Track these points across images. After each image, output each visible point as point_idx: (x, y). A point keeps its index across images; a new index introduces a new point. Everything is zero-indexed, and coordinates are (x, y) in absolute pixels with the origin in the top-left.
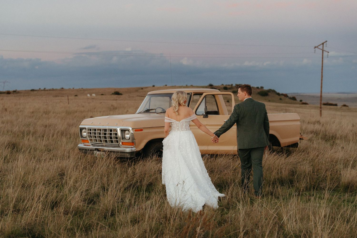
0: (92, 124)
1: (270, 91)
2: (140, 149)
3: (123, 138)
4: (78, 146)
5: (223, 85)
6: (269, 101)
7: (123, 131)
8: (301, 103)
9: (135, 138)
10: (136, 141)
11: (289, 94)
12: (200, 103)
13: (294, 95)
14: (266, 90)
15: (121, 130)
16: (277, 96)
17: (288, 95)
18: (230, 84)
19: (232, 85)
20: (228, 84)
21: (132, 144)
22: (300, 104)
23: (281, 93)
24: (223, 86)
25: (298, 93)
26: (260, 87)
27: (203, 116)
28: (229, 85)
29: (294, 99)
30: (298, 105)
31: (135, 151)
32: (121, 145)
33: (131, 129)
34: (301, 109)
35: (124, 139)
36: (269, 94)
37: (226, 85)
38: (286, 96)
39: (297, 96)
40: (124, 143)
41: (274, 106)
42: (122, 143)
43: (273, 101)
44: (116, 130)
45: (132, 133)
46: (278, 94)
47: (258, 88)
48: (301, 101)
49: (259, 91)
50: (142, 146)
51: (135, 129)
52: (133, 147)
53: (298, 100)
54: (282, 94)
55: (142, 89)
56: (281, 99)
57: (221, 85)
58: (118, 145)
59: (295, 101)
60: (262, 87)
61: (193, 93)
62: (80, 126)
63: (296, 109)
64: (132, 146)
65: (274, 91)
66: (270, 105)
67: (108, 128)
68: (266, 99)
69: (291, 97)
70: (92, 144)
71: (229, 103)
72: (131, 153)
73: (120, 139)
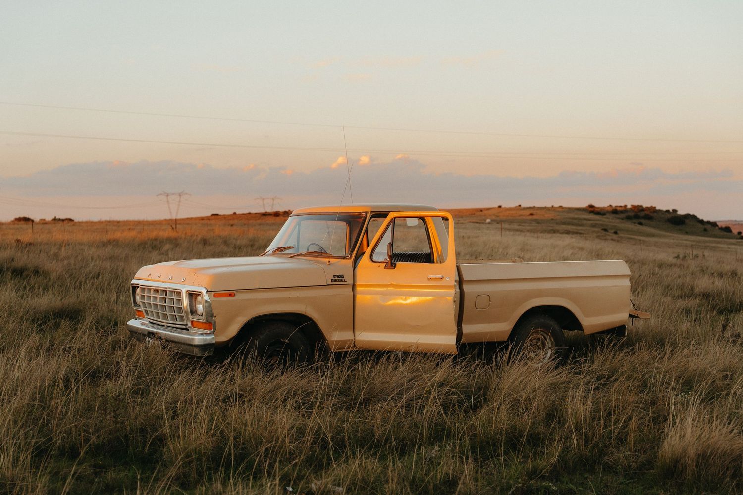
0: (149, 278)
1: (688, 216)
2: (228, 339)
3: (193, 312)
4: (129, 323)
5: (611, 206)
6: (686, 233)
7: (193, 295)
8: (739, 236)
9: (215, 313)
10: (218, 320)
11: (719, 221)
12: (382, 235)
13: (728, 224)
14: (680, 215)
15: (189, 294)
16: (700, 225)
17: (718, 223)
18: (623, 205)
19: (626, 206)
20: (619, 205)
21: (207, 325)
22: (737, 239)
23: (705, 220)
24: (610, 209)
25: (735, 221)
26: (671, 211)
27: (385, 264)
28: (621, 207)
29: (727, 229)
30: (734, 241)
31: (214, 342)
32: (189, 327)
33: (204, 291)
34: (738, 247)
35: (195, 315)
36: (687, 221)
37: (616, 207)
38: (714, 224)
39: (735, 225)
40: (195, 324)
41: (694, 241)
42: (192, 322)
43: (693, 233)
44: (179, 293)
45: (206, 302)
46: (702, 222)
47: (668, 211)
48: (739, 233)
49: (669, 216)
50: (233, 330)
51: (213, 293)
52: (209, 333)
53: (735, 231)
54: (708, 222)
55: (481, 211)
56: (705, 230)
57: (608, 207)
58: (184, 327)
59: (728, 234)
60: (675, 211)
61: (371, 212)
62: (134, 281)
63: (729, 246)
64: (208, 331)
65: (694, 217)
66: (686, 240)
67: (170, 288)
68: (680, 230)
69: (724, 226)
70: (150, 322)
71: (617, 235)
72: (204, 347)
73: (187, 313)
